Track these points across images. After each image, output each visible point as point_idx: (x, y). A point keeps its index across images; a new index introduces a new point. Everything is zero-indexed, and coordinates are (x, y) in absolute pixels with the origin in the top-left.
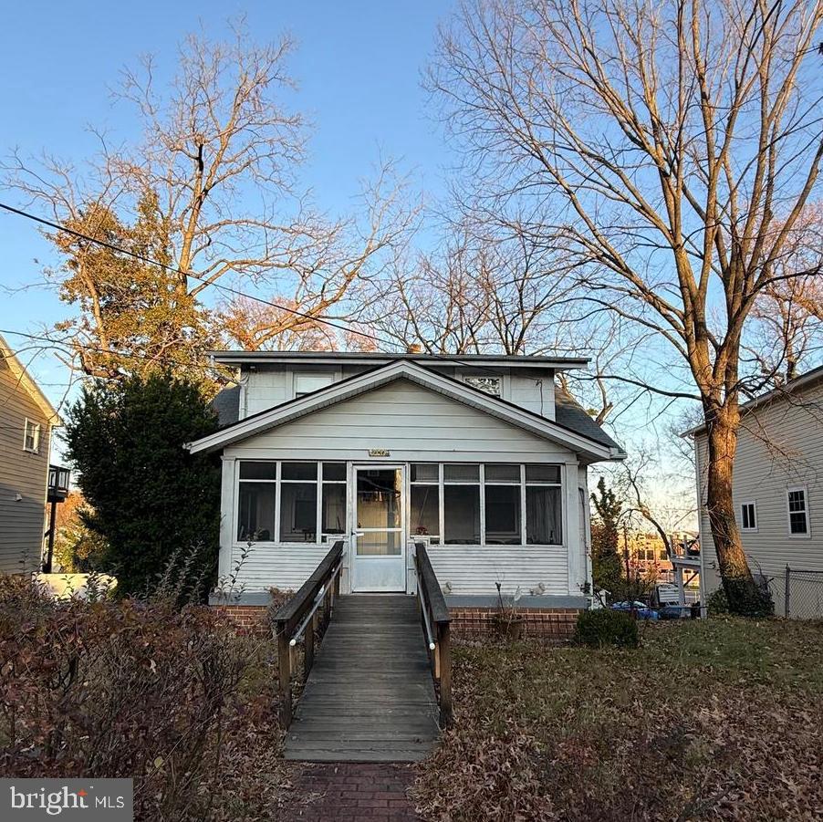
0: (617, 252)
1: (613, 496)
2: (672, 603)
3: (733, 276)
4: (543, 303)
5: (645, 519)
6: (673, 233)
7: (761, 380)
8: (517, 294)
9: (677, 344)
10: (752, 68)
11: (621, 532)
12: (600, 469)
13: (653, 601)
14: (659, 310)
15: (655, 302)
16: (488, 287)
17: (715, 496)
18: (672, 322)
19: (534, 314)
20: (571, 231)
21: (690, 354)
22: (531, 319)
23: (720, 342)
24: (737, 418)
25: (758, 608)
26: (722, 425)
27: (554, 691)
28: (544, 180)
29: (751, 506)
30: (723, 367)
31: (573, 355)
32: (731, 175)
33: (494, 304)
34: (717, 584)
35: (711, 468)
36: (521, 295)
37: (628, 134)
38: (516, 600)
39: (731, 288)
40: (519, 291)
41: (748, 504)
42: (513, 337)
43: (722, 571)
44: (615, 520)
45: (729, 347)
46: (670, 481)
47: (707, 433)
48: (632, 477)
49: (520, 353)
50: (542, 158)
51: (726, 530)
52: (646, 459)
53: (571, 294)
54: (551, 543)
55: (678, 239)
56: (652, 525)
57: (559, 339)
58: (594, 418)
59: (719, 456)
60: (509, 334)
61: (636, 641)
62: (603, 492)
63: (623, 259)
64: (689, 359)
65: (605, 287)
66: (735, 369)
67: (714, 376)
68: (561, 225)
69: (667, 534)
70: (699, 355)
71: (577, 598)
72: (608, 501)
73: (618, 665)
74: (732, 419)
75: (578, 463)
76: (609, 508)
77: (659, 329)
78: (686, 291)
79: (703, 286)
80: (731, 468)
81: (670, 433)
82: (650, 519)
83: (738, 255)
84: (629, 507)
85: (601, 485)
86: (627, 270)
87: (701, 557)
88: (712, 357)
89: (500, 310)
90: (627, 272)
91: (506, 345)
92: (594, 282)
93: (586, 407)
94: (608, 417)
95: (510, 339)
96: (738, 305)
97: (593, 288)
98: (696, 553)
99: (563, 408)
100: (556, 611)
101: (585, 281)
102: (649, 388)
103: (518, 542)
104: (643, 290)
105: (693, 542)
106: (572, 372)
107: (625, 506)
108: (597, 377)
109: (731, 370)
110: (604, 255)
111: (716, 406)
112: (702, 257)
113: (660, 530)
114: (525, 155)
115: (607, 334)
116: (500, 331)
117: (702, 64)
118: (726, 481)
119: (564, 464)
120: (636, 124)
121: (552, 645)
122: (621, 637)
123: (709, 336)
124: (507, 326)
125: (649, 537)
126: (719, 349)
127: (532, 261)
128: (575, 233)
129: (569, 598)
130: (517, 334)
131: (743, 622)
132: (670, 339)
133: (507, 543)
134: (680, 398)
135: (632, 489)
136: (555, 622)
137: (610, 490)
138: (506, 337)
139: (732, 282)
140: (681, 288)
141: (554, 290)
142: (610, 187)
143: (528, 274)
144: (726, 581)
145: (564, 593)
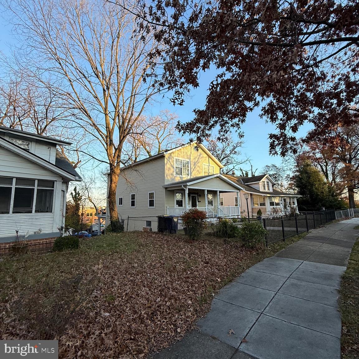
0: (87, 109)
1: (79, 194)
2: (96, 231)
3: (122, 129)
4: (57, 118)
5: (90, 202)
6: (106, 109)
7: (126, 161)
8: (45, 111)
9: (103, 145)
10: (131, 72)
11: (81, 207)
12: (75, 184)
13: (90, 230)
14: (99, 133)
15: (98, 130)
16: (30, 103)
17: (111, 195)
18: (103, 137)
19: (52, 121)
20: (69, 95)
21: (107, 149)
22: (50, 122)
23: (117, 147)
24: (119, 171)
25: (120, 229)
26: (115, 173)
27: (38, 273)
28: (60, 72)
29: (122, 198)
30: (117, 155)
31: (67, 141)
32: (124, 99)
33: (33, 111)
34: (109, 223)
35: (110, 186)
36: (47, 111)
37: (94, 71)
38: (26, 237)
39: (121, 132)
40: (46, 110)
41: (121, 197)
42: (41, 127)
43: (111, 219)
44: (79, 202)
45: (119, 149)
46: (100, 189)
47: (110, 175)
48: (87, 187)
49: (44, 135)
50: (60, 64)
51: (113, 206)
52: (92, 181)
53: (69, 118)
54: (47, 212)
55: (107, 112)
56: (92, 204)
57: (63, 133)
58: (74, 165)
59: (113, 183)
60: (39, 125)
61: (78, 246)
62: (75, 192)
63: (89, 112)
64: (107, 150)
65: (81, 119)
66: (120, 157)
67: (114, 157)
68: (66, 91)
69: (97, 207)
70: (110, 150)
71: (57, 233)
72: (77, 195)
73: (69, 256)
74: (118, 171)
75: (62, 181)
76: (77, 197)
77: (98, 139)
78: (108, 129)
79: (113, 129)
80: (116, 186)
81: (101, 174)
82: (92, 202)
83: (123, 123)
84: (85, 198)
85: (75, 190)
86: (89, 116)
87: (106, 215)
88: (114, 151)
89: (35, 115)
90: (89, 117)
91: (37, 129)
92: (78, 116)
93: (71, 160)
94: (79, 165)
95: (39, 128)
96: (122, 138)
97: (77, 118)
98: (105, 213)
99: (60, 159)
100: (46, 239)
101: (74, 115)
102: (93, 158)
103: (31, 212)
104: (94, 124)
105: (104, 210)
106: (66, 147)
107: (83, 198)
108: (76, 151)
109: (119, 156)
110: (82, 108)
111: (113, 167)
112: (114, 120)
113: (95, 206)
114: (52, 59)
115: (82, 136)
116: (35, 123)
117: (118, 62)
118: (114, 190)
119: (56, 181)
120: (97, 69)
121: (42, 254)
122: (72, 245)
123: (113, 144)
124: (38, 122)
125: (91, 208)
126: (116, 149)
127: (53, 100)
128: (71, 96)
129: (53, 233)
130: (43, 126)
131: (115, 234)
132: (102, 143)
133: (26, 213)
134: (103, 163)
135: (86, 191)
136: (45, 244)
137: (78, 192)
138: (38, 126)
139: (121, 130)
140: (106, 128)
141: (62, 114)
142: (86, 86)
143: (51, 104)
144: (111, 222)
145: (50, 232)
